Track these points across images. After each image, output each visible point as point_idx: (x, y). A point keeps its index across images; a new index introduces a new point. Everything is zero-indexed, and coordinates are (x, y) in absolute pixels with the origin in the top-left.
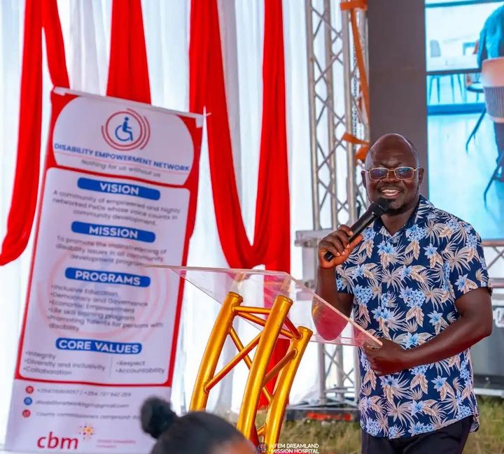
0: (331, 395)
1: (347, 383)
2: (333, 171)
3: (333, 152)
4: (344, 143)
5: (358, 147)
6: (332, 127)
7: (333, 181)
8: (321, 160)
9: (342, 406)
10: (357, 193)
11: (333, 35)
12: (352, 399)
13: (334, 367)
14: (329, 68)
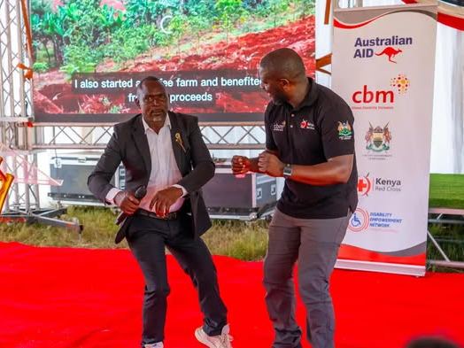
0: (11, 208)
1: (21, 201)
2: (11, 84)
3: (11, 74)
4: (18, 69)
5: (26, 71)
6: (11, 59)
7: (12, 90)
8: (4, 78)
9: (19, 214)
10: (26, 96)
11: (11, 8)
12: (24, 210)
13: (13, 192)
14: (8, 27)
